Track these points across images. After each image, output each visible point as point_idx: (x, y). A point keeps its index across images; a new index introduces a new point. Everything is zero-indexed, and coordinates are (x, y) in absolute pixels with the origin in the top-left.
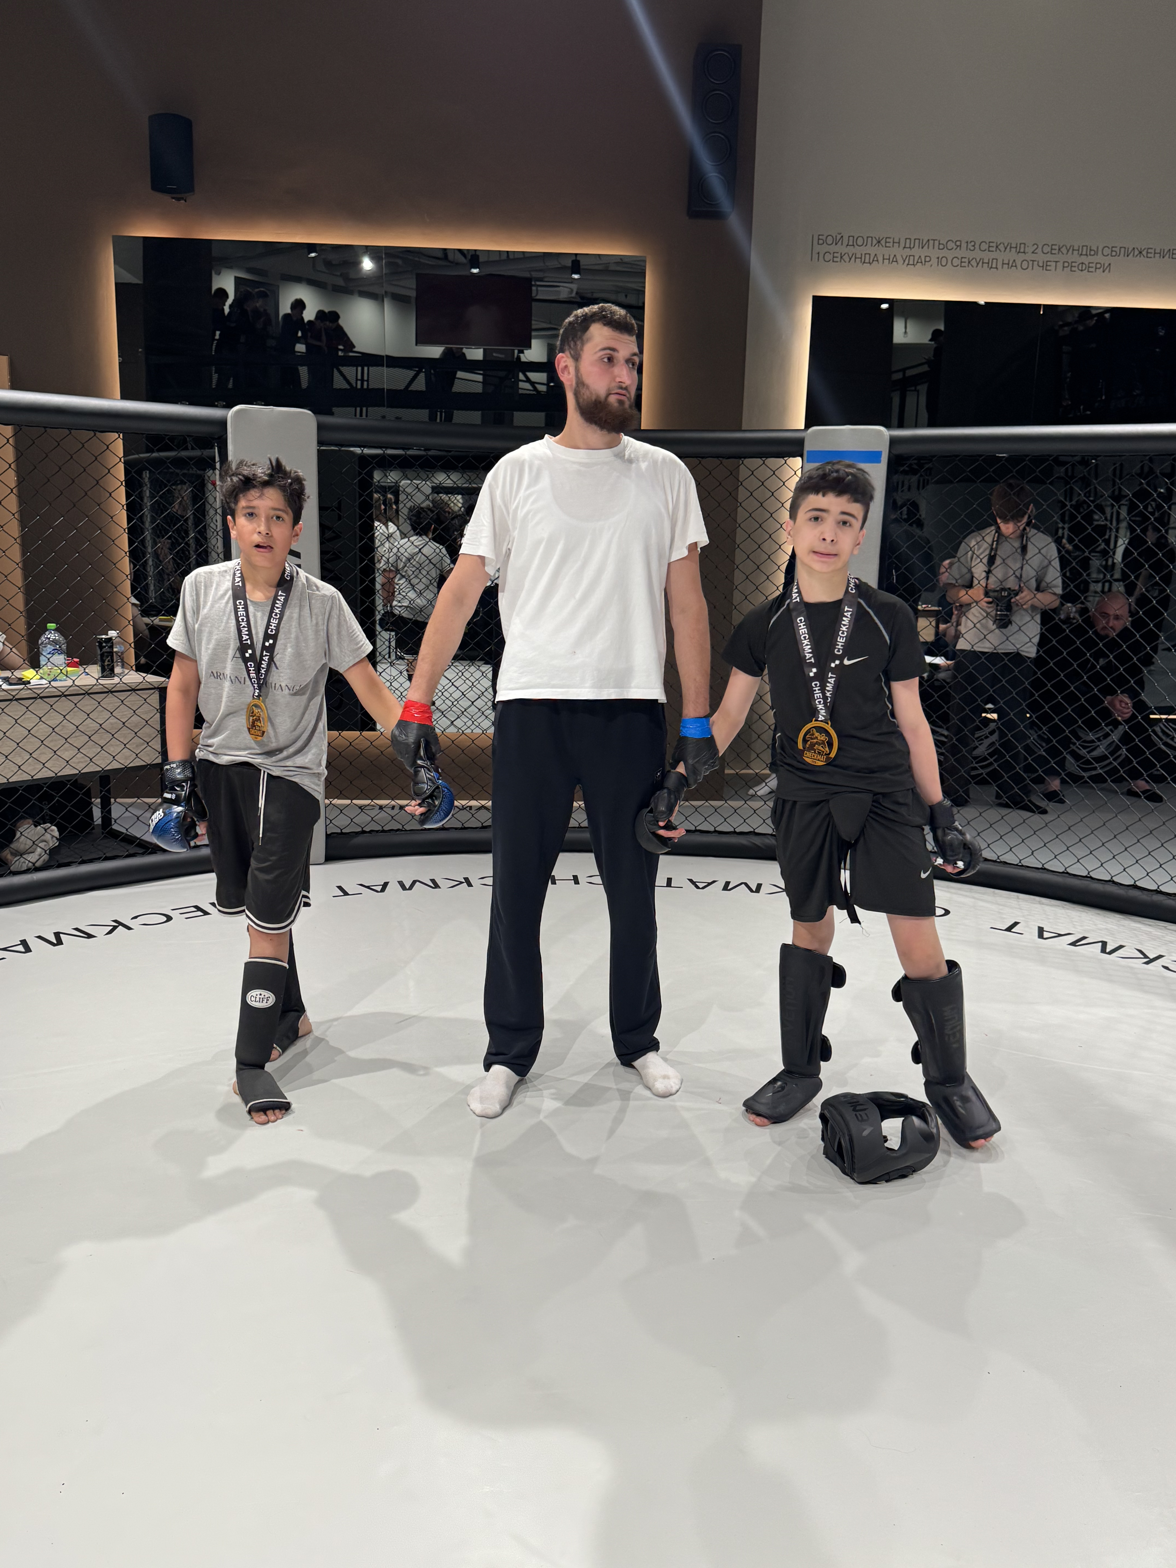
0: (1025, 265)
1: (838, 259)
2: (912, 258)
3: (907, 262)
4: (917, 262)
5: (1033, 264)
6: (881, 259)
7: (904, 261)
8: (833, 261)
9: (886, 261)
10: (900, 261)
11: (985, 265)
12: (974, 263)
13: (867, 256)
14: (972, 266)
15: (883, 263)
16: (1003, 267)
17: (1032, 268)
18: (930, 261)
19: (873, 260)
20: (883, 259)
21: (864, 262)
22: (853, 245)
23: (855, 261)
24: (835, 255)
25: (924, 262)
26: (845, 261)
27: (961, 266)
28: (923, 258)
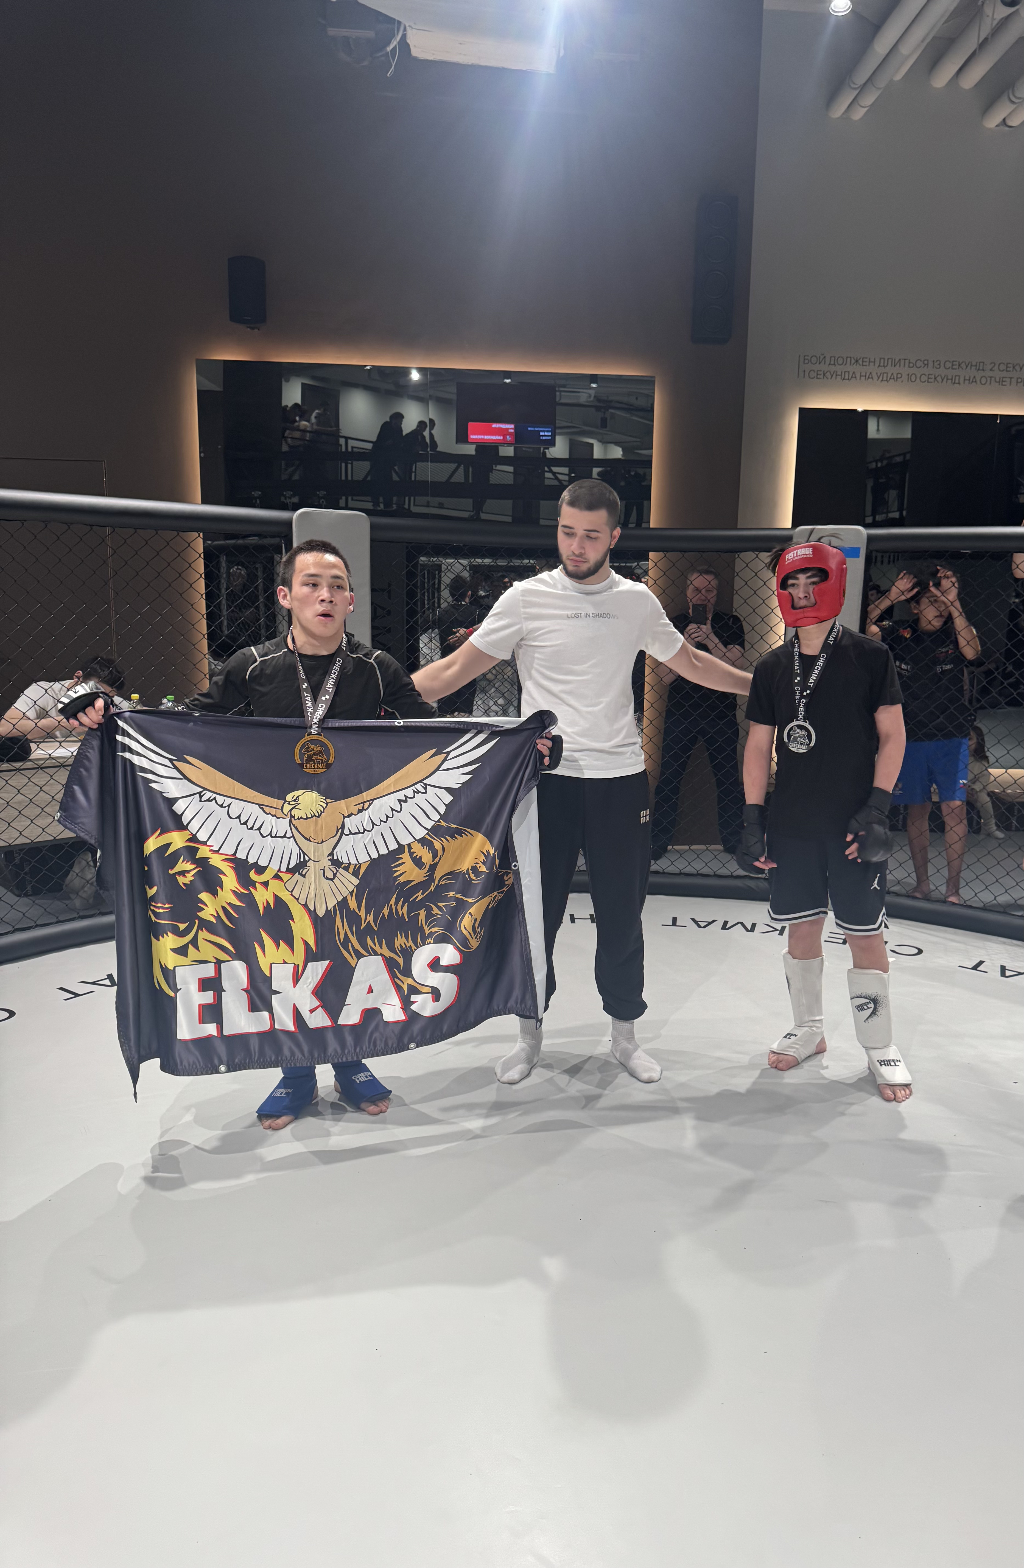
0: (984, 381)
1: (821, 376)
2: (885, 375)
3: (881, 379)
4: (890, 379)
5: (991, 380)
6: (859, 376)
7: (879, 378)
8: (817, 378)
9: (863, 378)
10: (875, 377)
11: (950, 382)
12: (939, 379)
13: (847, 373)
14: (938, 382)
15: (860, 379)
16: (964, 382)
17: (990, 383)
18: (901, 377)
19: (852, 377)
20: (861, 376)
21: (844, 379)
22: (834, 364)
23: (836, 378)
24: (819, 373)
25: (895, 378)
26: (827, 378)
27: (928, 382)
28: (895, 375)
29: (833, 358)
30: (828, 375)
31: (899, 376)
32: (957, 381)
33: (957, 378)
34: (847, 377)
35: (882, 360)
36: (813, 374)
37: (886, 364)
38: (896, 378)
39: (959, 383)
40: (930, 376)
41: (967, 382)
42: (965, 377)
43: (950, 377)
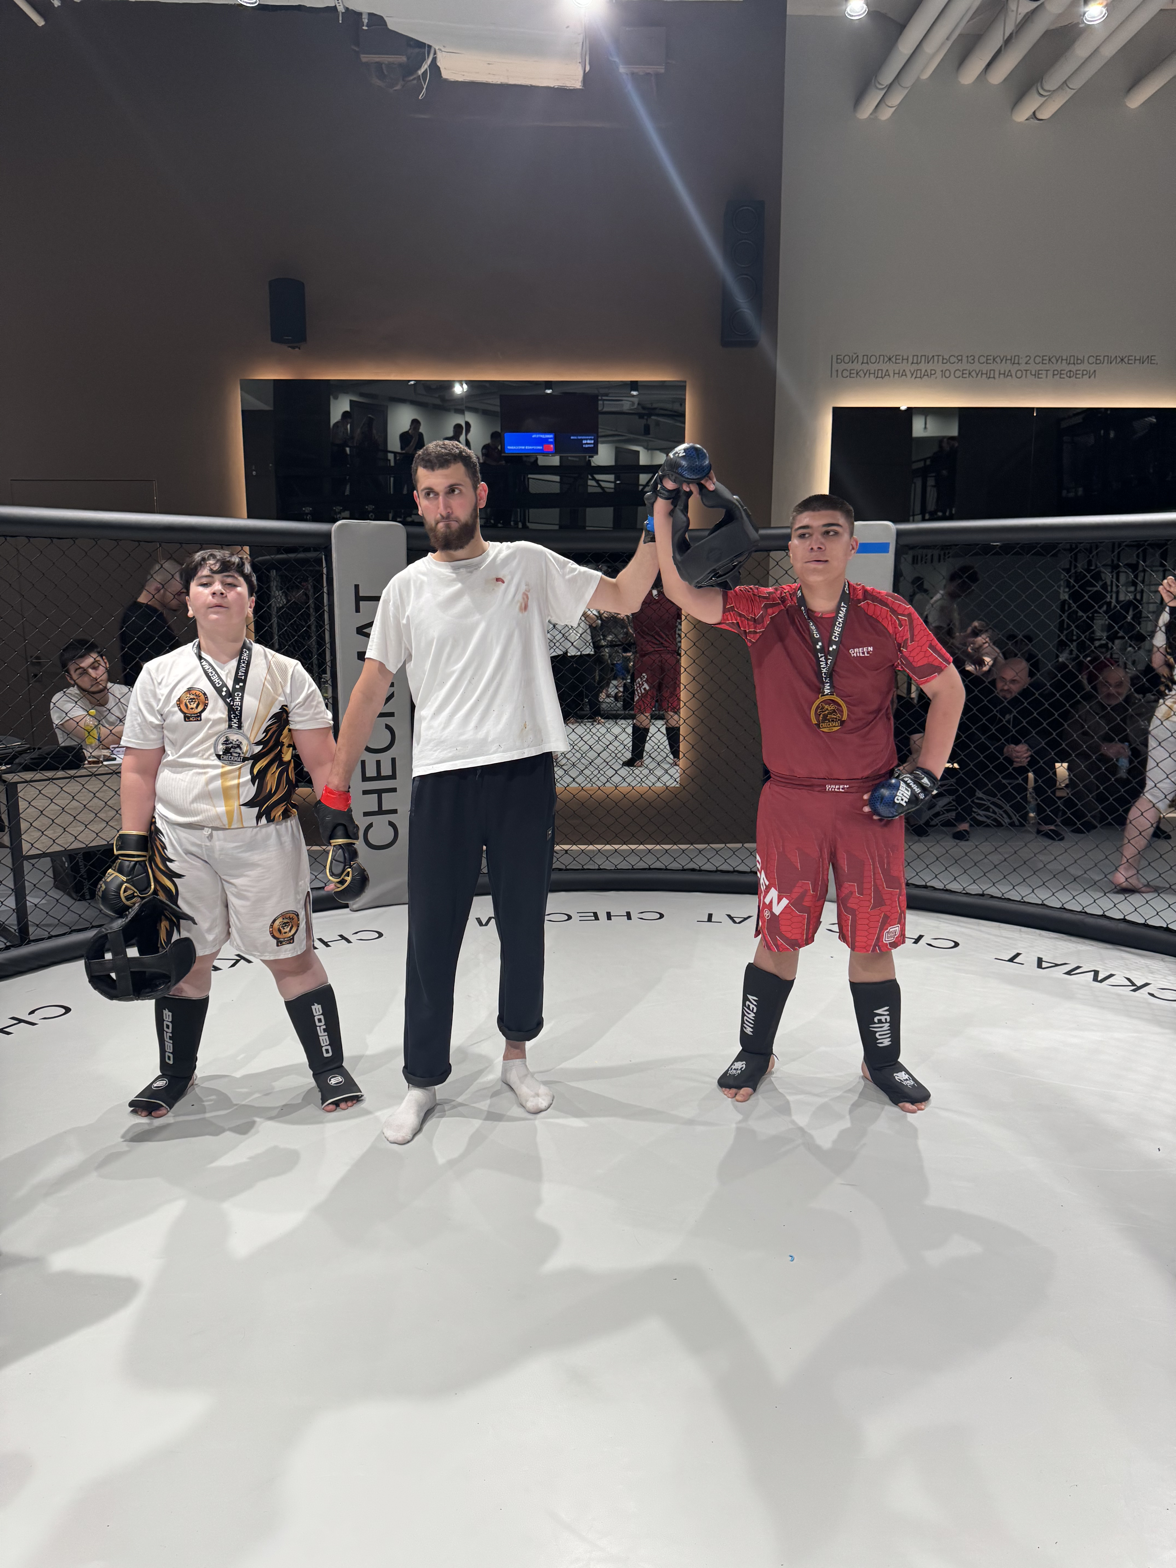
0: (1019, 374)
1: (855, 376)
3: (914, 375)
4: (924, 375)
5: (1026, 373)
7: (912, 375)
8: (850, 377)
9: (896, 376)
10: (909, 375)
11: (984, 376)
12: (974, 374)
13: (880, 371)
14: (971, 377)
15: (894, 377)
16: (999, 377)
17: (1026, 377)
18: (935, 374)
19: (885, 376)
20: (893, 374)
21: (877, 378)
22: (867, 363)
23: (869, 377)
24: (852, 372)
26: (860, 377)
27: (961, 378)
28: (929, 371)
29: (865, 357)
30: (861, 373)
31: (933, 372)
32: (992, 376)
33: (992, 372)
34: (880, 375)
35: (915, 357)
36: (846, 374)
37: (919, 361)
38: (929, 374)
39: (994, 378)
40: (963, 372)
41: (1002, 376)
42: (999, 371)
43: (984, 372)
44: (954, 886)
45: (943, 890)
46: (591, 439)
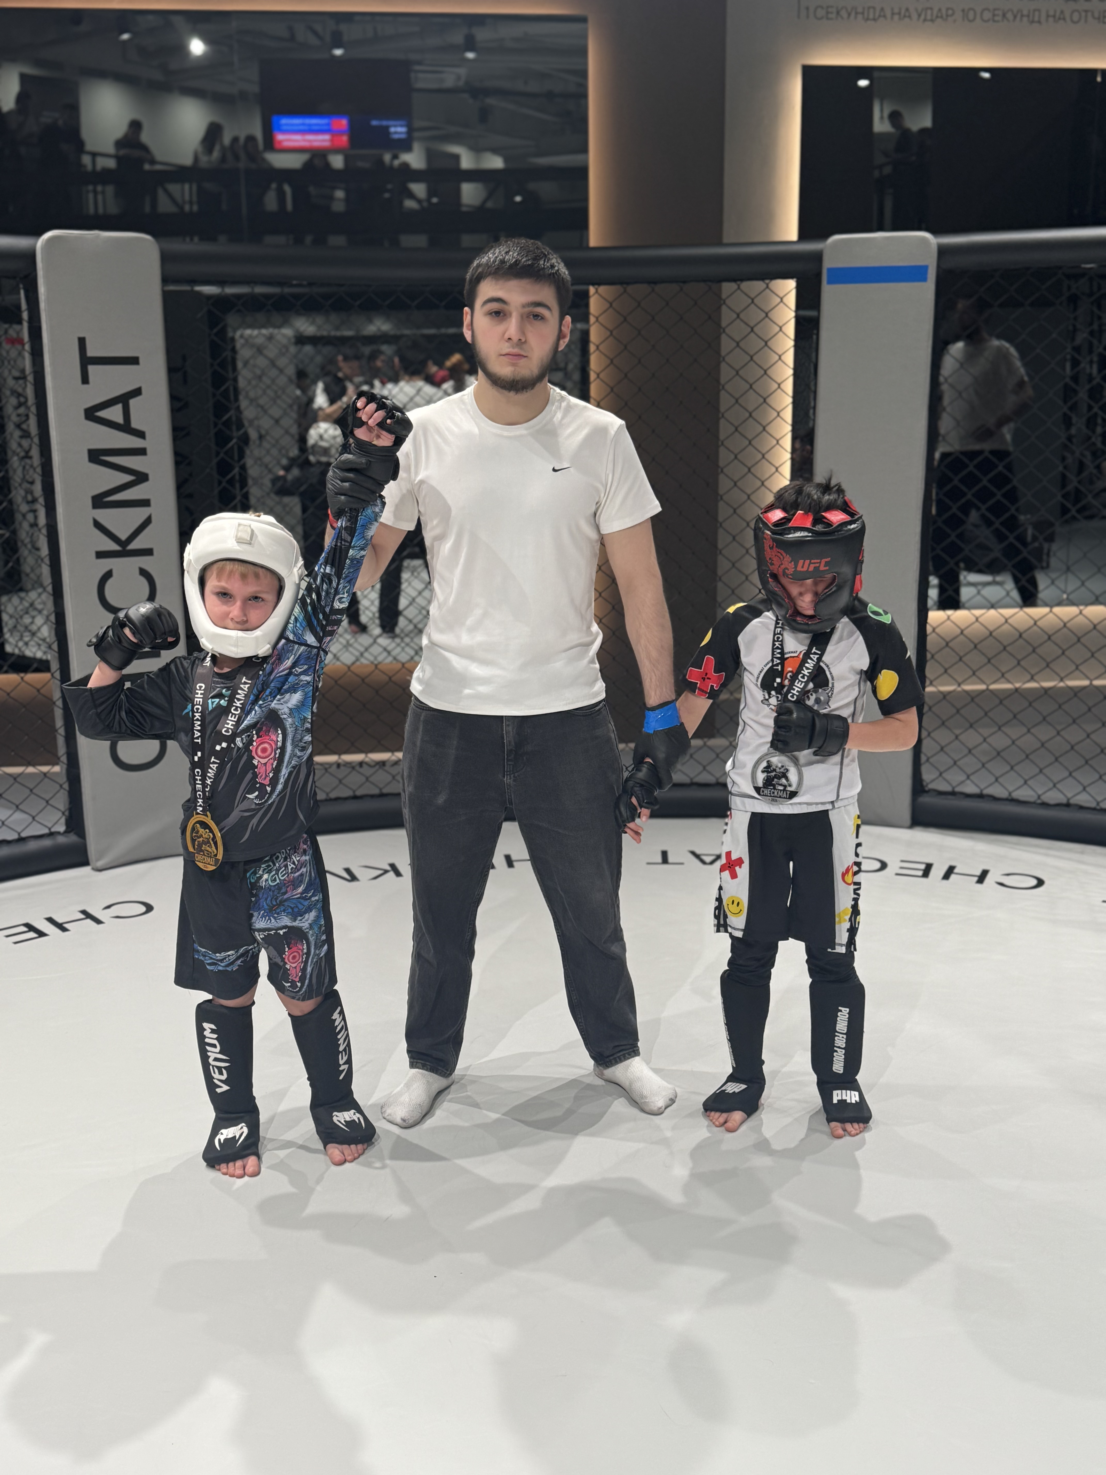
0: (1076, 16)
1: (833, 16)
2: (929, 12)
3: (923, 17)
4: (937, 17)
5: (1086, 16)
6: (888, 13)
7: (919, 16)
8: (828, 19)
9: (896, 17)
10: (915, 16)
11: (1025, 19)
12: (1010, 16)
13: (871, 11)
14: (1008, 20)
15: (892, 18)
16: (1047, 20)
17: (1086, 21)
18: (953, 14)
19: (880, 16)
20: (893, 14)
21: (868, 19)
23: (856, 18)
24: (830, 10)
25: (944, 16)
26: (842, 18)
27: (994, 21)
28: (944, 11)
30: (844, 13)
31: (950, 12)
32: (1036, 19)
33: (1037, 13)
34: (871, 16)
36: (821, 13)
39: (1039, 22)
40: (996, 12)
41: (1051, 19)
42: (1047, 12)
43: (1025, 12)
44: (1024, 794)
45: (1006, 800)
46: (401, 126)
